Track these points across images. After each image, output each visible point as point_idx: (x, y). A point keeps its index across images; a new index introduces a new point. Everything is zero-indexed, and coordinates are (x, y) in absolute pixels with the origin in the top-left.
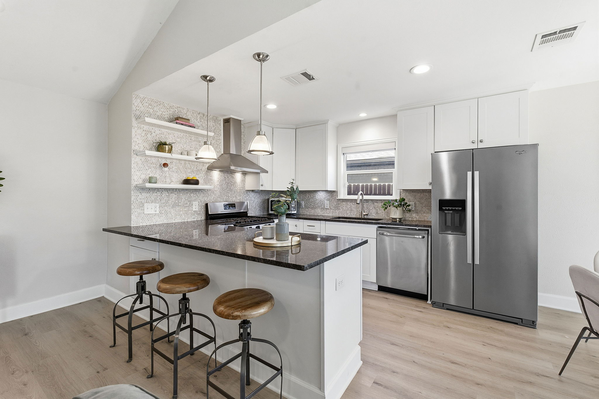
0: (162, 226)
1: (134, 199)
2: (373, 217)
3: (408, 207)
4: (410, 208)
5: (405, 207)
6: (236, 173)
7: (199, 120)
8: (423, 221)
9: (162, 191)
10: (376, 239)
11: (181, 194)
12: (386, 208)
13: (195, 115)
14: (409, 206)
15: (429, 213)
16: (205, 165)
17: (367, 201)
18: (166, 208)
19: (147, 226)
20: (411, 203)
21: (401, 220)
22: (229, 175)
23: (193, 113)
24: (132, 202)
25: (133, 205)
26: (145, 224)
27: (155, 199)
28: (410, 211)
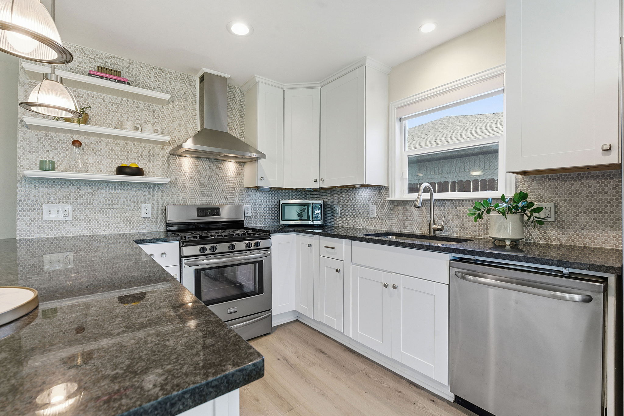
0: (78, 239)
1: (22, 196)
2: (454, 235)
3: (535, 214)
4: (542, 215)
5: (529, 214)
6: (225, 161)
7: (152, 78)
8: (580, 247)
9: (80, 186)
10: (449, 285)
11: (118, 191)
12: (480, 216)
13: (146, 70)
14: (539, 210)
15: (598, 229)
16: (165, 147)
17: (442, 202)
18: (87, 212)
19: (48, 238)
20: (543, 205)
21: (517, 244)
22: (212, 165)
23: (141, 67)
24: (18, 202)
25: (20, 206)
26: (44, 236)
27: (65, 197)
28: (541, 222)
